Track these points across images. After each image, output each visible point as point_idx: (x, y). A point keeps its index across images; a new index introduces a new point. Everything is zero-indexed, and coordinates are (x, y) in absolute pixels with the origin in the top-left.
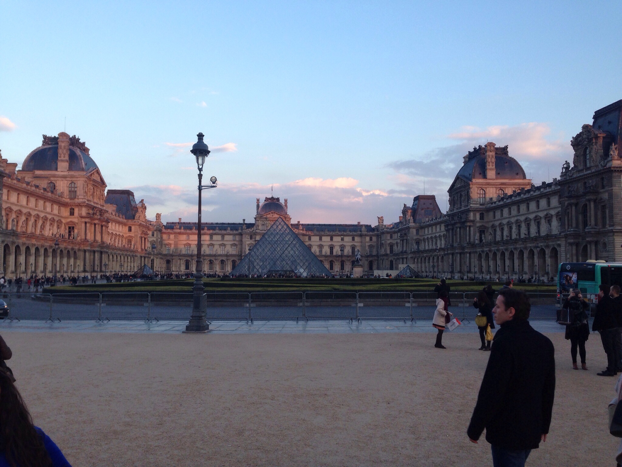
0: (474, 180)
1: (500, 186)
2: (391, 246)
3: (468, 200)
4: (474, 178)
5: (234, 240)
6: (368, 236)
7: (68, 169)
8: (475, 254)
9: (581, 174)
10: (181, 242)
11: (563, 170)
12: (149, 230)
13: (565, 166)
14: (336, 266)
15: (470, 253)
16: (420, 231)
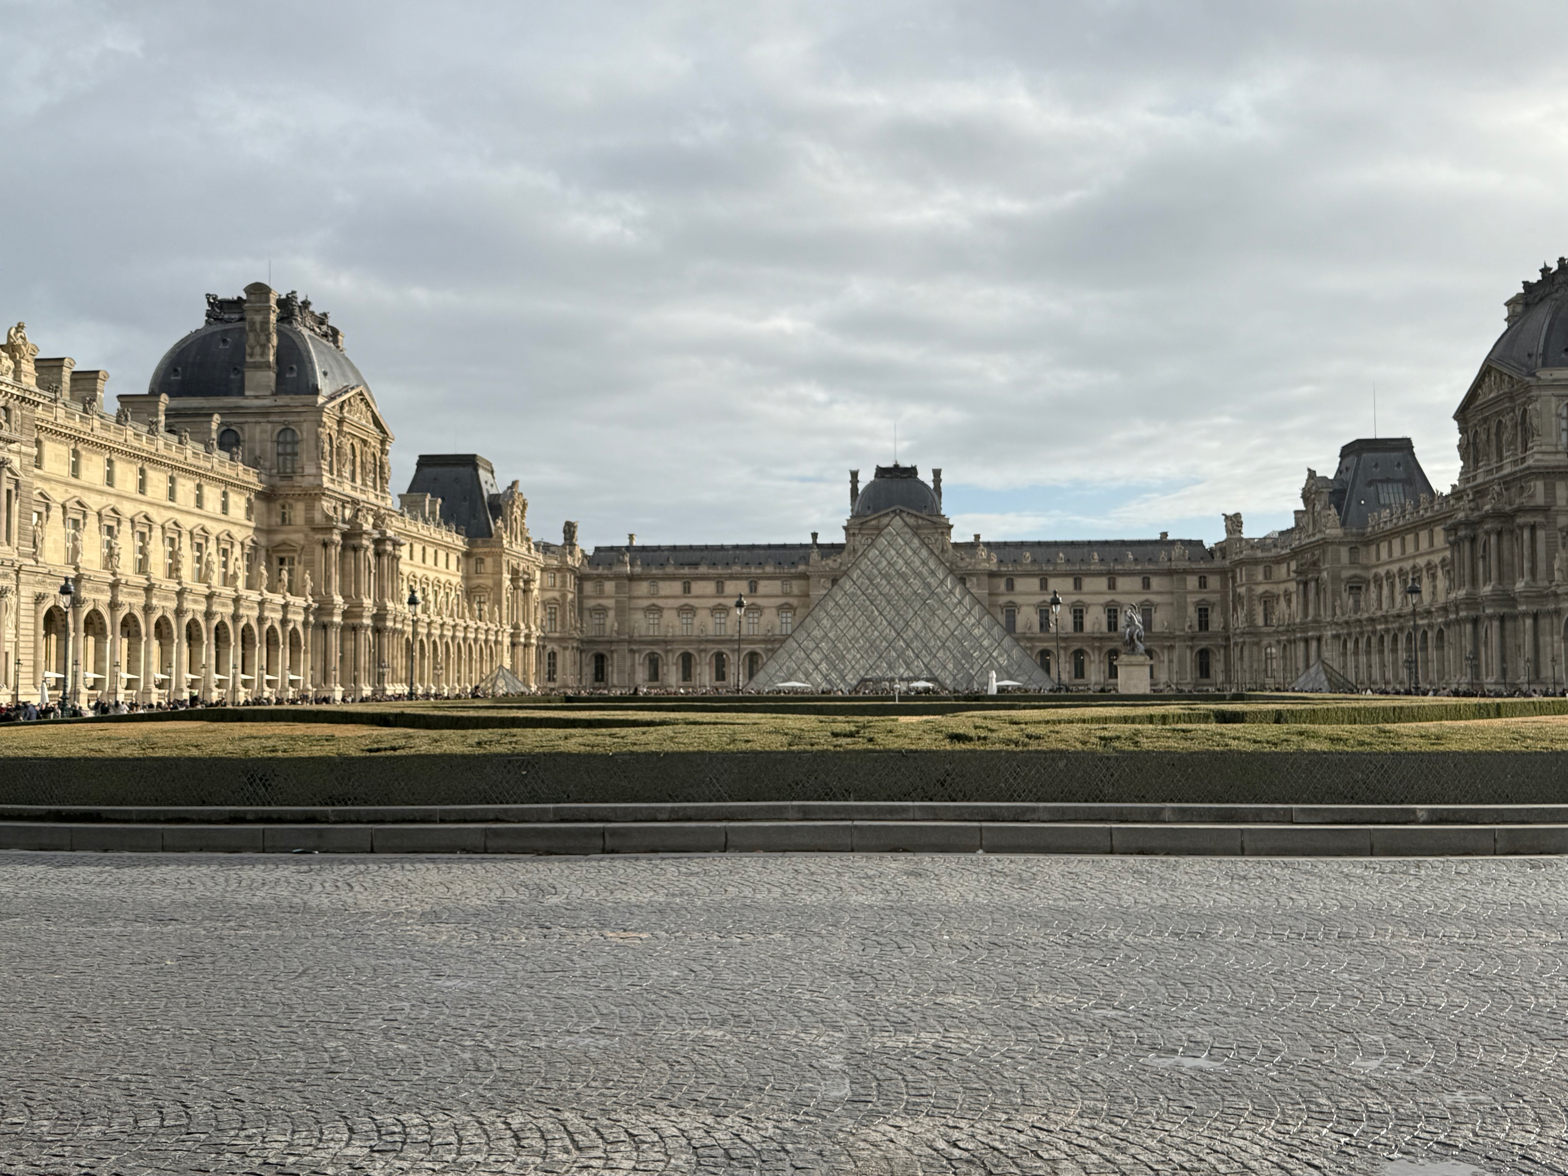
0: (1544, 374)
2: (1269, 603)
4: (1545, 365)
5: (786, 595)
7: (274, 389)
10: (636, 601)
12: (542, 569)
15: (1535, 617)
16: (1363, 550)
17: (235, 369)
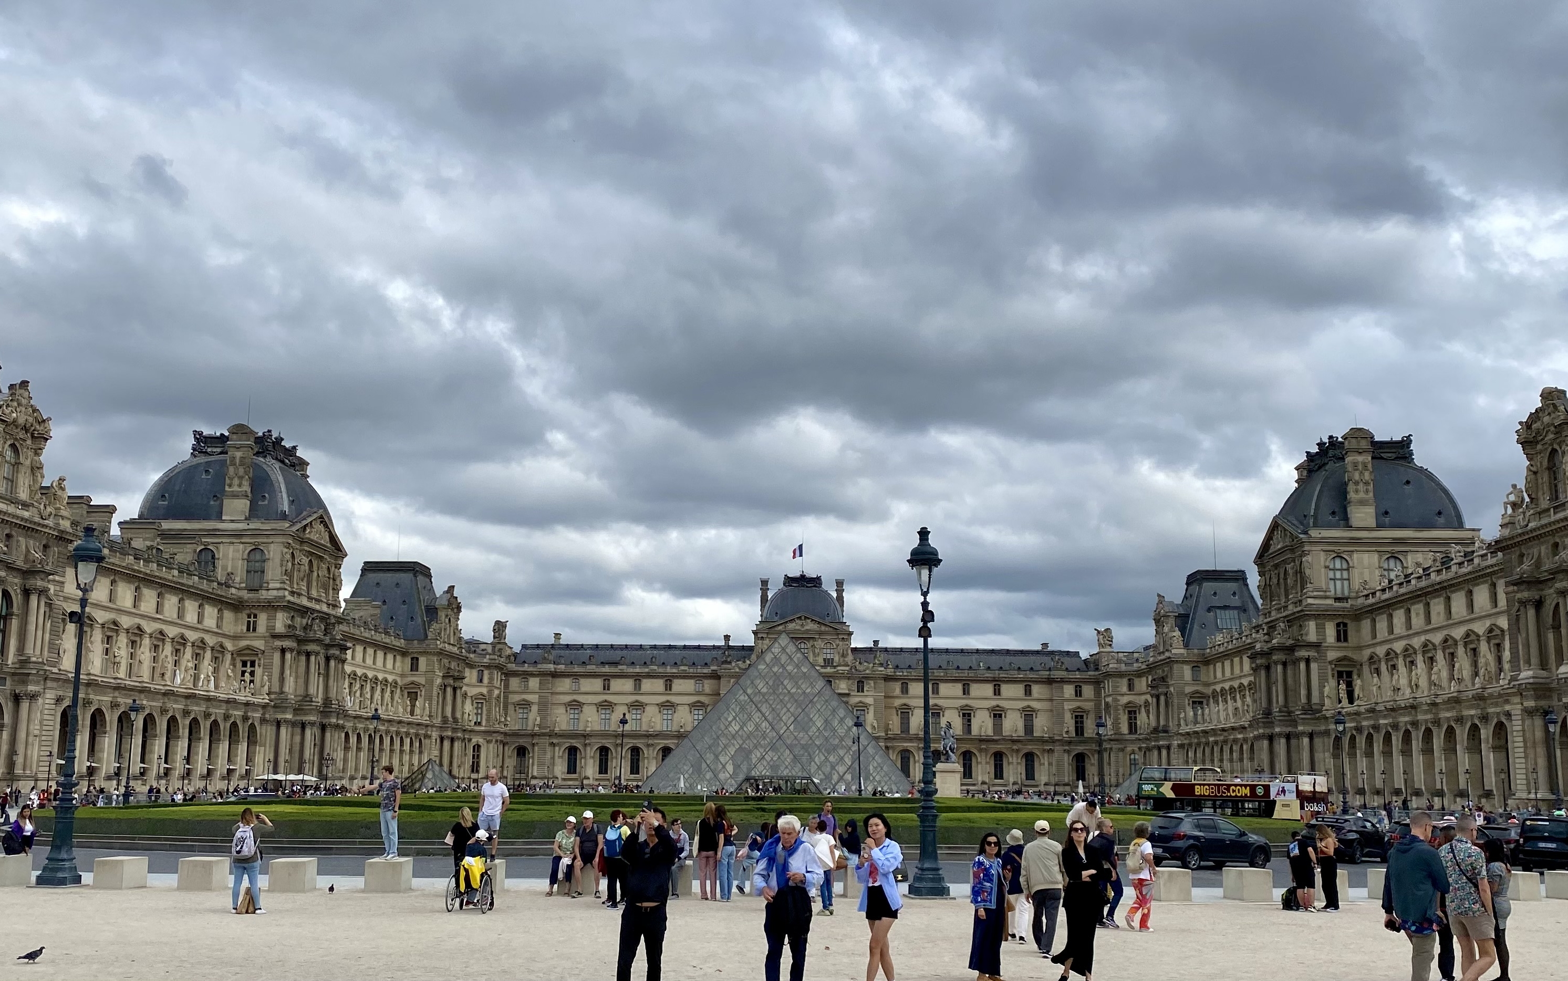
0: (1314, 533)
1: (1389, 549)
2: (1132, 713)
3: (1303, 588)
4: (1316, 525)
5: (698, 693)
6: (1069, 682)
7: (247, 514)
8: (1326, 740)
9: (1544, 521)
10: (558, 696)
11: (1506, 509)
12: (471, 666)
13: (1512, 498)
14: (980, 766)
15: (1311, 736)
16: (1203, 669)
17: (215, 496)
